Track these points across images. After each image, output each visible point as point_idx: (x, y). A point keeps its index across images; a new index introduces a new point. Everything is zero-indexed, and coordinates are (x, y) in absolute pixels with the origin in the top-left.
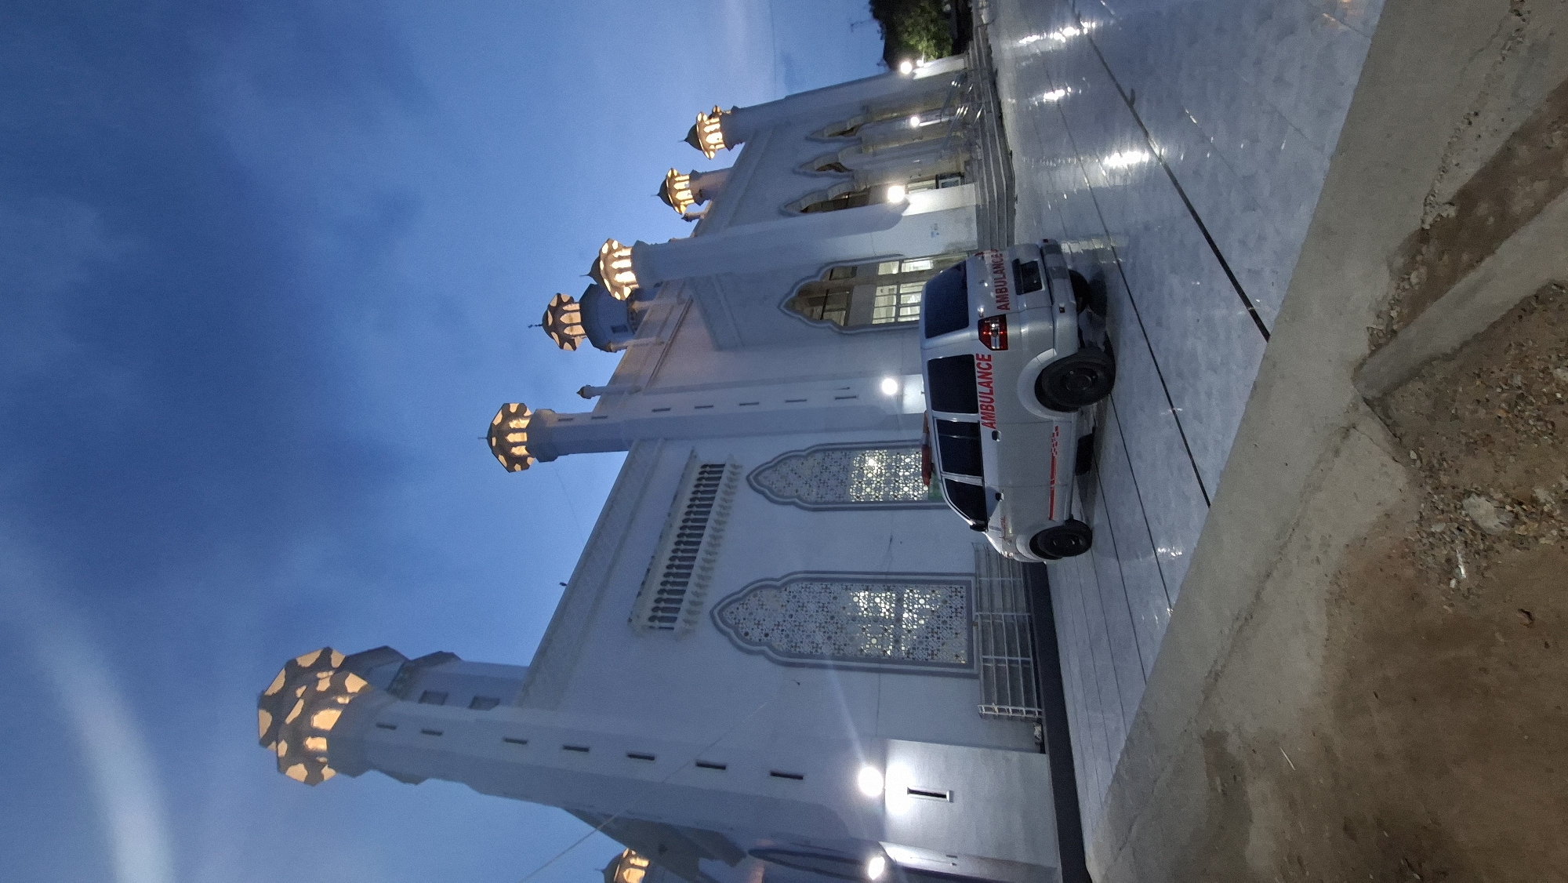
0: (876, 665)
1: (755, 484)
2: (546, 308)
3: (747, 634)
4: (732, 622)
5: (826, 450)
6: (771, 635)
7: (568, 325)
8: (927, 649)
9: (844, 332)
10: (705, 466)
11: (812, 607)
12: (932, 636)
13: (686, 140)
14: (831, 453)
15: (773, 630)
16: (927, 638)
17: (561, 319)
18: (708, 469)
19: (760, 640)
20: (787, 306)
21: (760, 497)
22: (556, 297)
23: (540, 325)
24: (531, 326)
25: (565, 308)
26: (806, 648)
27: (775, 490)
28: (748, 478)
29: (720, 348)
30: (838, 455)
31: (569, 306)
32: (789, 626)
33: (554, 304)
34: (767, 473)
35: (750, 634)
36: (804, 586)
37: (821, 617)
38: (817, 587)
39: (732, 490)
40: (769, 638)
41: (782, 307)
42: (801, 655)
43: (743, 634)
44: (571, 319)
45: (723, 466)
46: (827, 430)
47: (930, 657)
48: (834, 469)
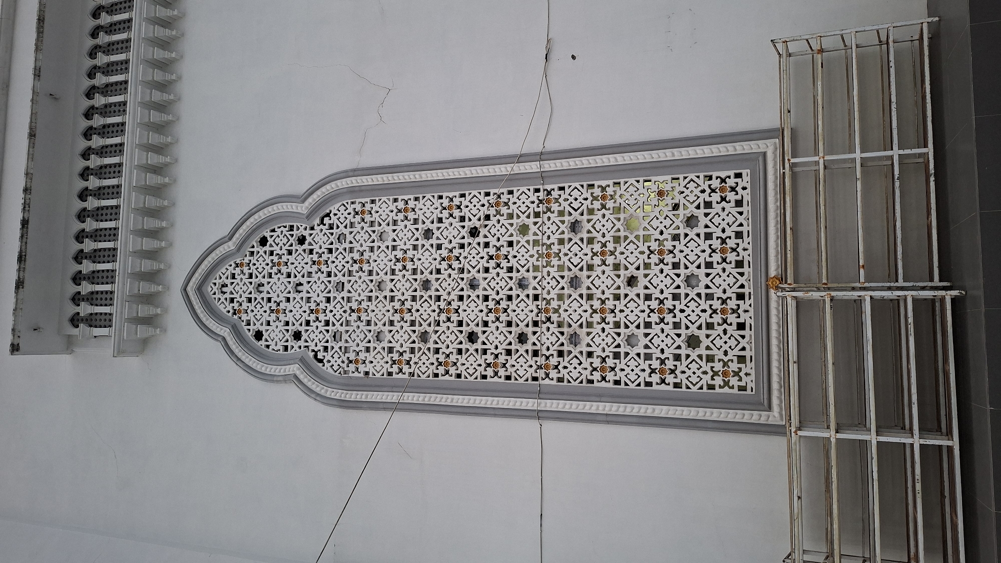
0: (530, 404)
3: (259, 335)
4: (224, 308)
6: (304, 336)
8: (648, 357)
11: (382, 261)
12: (662, 320)
15: (308, 323)
16: (648, 325)
19: (286, 348)
26: (378, 365)
32: (338, 311)
35: (265, 336)
36: (358, 208)
37: (404, 286)
38: (384, 209)
40: (301, 343)
42: (368, 383)
43: (250, 335)
47: (655, 378)
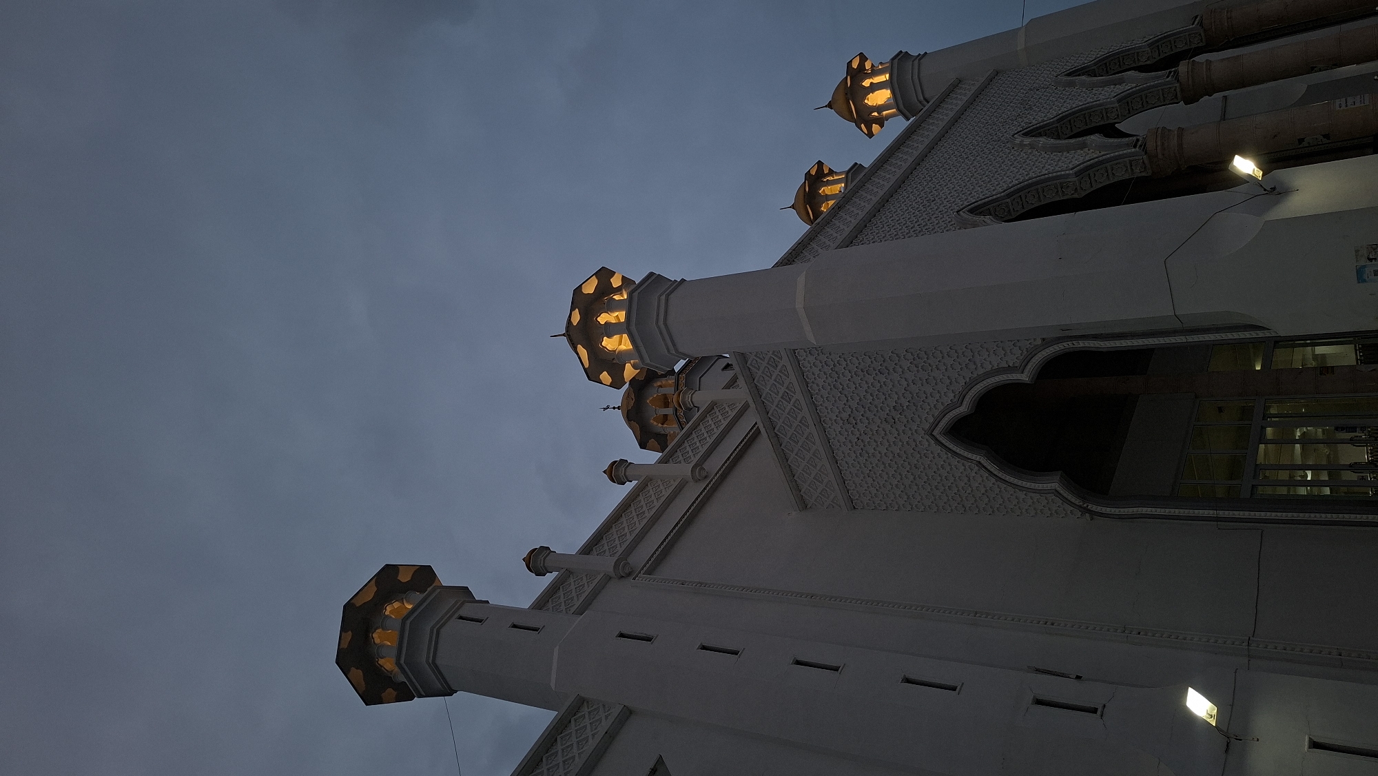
9: (1093, 507)
13: (830, 105)
23: (619, 408)
24: (608, 407)
41: (936, 434)
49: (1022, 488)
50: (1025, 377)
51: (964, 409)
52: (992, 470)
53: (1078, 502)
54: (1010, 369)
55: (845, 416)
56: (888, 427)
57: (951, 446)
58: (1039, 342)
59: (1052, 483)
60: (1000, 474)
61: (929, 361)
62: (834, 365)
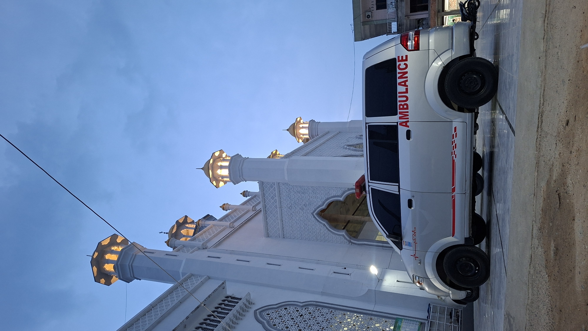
1: (259, 316)
2: (174, 223)
5: (318, 305)
7: (184, 236)
9: (352, 241)
10: (227, 297)
13: (288, 130)
14: (321, 308)
17: (181, 231)
18: (230, 299)
20: (317, 214)
21: (260, 326)
22: (184, 217)
23: (167, 233)
24: (162, 232)
25: (187, 225)
27: (272, 324)
28: (255, 311)
29: (268, 236)
30: (325, 310)
31: (190, 225)
33: (181, 221)
34: (270, 312)
39: (240, 317)
41: (314, 214)
44: (188, 233)
45: (241, 299)
46: (323, 294)
48: (320, 319)
49: (334, 234)
50: (341, 199)
51: (324, 207)
52: (327, 227)
53: (348, 239)
54: (338, 196)
55: (289, 206)
56: (301, 211)
57: (317, 218)
58: (347, 189)
59: (343, 233)
60: (329, 229)
61: (317, 191)
62: (290, 189)
